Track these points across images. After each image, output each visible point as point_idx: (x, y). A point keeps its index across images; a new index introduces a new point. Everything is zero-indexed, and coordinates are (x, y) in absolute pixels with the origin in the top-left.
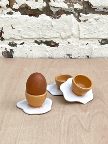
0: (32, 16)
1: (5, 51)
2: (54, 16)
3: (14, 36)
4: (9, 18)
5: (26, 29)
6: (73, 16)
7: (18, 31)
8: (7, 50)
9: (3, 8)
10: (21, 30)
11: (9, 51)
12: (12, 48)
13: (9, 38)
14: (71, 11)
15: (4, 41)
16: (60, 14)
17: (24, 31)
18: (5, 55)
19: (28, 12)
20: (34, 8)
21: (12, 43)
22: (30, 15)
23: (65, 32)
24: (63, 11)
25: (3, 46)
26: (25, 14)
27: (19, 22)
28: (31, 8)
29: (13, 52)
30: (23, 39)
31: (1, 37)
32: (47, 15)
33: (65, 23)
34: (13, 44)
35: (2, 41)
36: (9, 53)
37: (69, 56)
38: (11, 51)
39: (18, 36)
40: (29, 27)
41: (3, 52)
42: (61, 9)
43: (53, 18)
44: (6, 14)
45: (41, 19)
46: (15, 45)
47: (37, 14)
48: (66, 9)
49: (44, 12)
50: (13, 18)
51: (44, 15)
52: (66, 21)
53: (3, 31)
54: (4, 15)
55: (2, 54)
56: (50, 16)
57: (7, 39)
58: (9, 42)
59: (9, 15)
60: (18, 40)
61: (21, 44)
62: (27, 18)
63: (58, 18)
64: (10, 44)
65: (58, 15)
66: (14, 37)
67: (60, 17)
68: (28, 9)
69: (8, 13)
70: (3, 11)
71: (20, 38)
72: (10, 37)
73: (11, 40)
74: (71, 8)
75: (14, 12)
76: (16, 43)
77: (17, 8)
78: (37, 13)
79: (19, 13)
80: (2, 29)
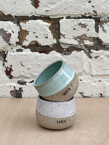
0: (42, 53)
1: (14, 90)
2: (65, 52)
3: (23, 73)
4: (18, 55)
5: (36, 66)
6: (84, 53)
7: (28, 68)
8: (16, 88)
9: (13, 45)
10: (31, 67)
11: (18, 89)
12: (21, 86)
13: (19, 76)
14: (82, 47)
15: (12, 79)
16: (71, 51)
17: (34, 68)
18: (14, 95)
19: (38, 49)
20: (45, 45)
21: (21, 81)
22: (40, 52)
24: (73, 48)
25: (12, 84)
26: (35, 51)
27: (29, 59)
28: (41, 45)
29: (22, 91)
30: (33, 77)
31: (10, 75)
32: (57, 52)
33: (76, 60)
34: (22, 82)
35: (11, 79)
36: (18, 92)
37: (81, 94)
38: (20, 90)
39: (28, 74)
40: (39, 64)
41: (11, 91)
42: (71, 45)
43: (63, 55)
44: (15, 51)
45: (52, 56)
46: (24, 83)
47: (47, 51)
48: (76, 45)
49: (55, 48)
50: (23, 55)
51: (54, 51)
52: (76, 58)
53: (12, 68)
54: (14, 52)
55: (11, 93)
56: (60, 53)
57: (16, 78)
58: (17, 80)
59: (18, 52)
60: (28, 78)
61: (31, 82)
62: (37, 55)
63: (68, 55)
64: (19, 82)
65: (68, 51)
66: (23, 75)
67: (70, 53)
68: (38, 46)
69: (17, 51)
70: (12, 48)
71: (29, 76)
72: (20, 74)
73: (21, 78)
74: (82, 44)
75: (23, 49)
76: (25, 81)
77: (26, 45)
78: (47, 49)
79: (29, 49)
80: (11, 67)
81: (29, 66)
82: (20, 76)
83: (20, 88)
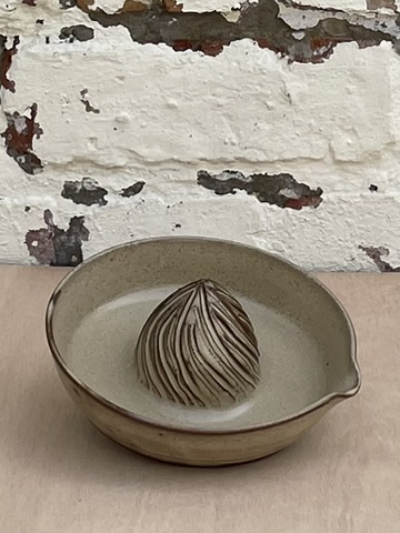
0: (189, 50)
1: (46, 227)
2: (299, 49)
3: (91, 147)
4: (69, 55)
5: (156, 113)
6: (393, 52)
7: (117, 120)
8: (55, 220)
9: (44, 6)
10: (129, 117)
11: (65, 226)
12: (80, 210)
13: (70, 159)
14: (383, 26)
15: (38, 175)
16: (328, 41)
17: (144, 124)
18: (44, 251)
19: (165, 27)
20: (200, 11)
21: (80, 187)
22: (179, 45)
23: (355, 132)
24: (340, 27)
25: (34, 199)
26: (153, 36)
27: (122, 78)
28: (184, 10)
29: (85, 233)
30: (139, 166)
31: (26, 153)
32: (262, 46)
33: (351, 87)
34: (84, 189)
35: (32, 173)
36: (63, 238)
37: (373, 257)
38: (76, 229)
39: (113, 150)
40: (172, 101)
41: (32, 232)
42: (330, 15)
43: (290, 62)
44: (55, 39)
45: (235, 64)
46: (94, 196)
47: (213, 39)
48: (357, 15)
49: (250, 27)
50: (92, 58)
51: (246, 42)
52: (355, 76)
53: (36, 121)
54: (48, 42)
55: (28, 242)
56: (277, 51)
57: (55, 166)
58: (64, 178)
59: (71, 41)
60: (116, 168)
61: (127, 193)
62: (164, 59)
63: (316, 60)
64: (69, 192)
65: (317, 45)
66: (92, 154)
67: (325, 55)
69: (64, 34)
70: (41, 22)
71: (121, 162)
72: (74, 152)
73: (79, 167)
74: (383, 11)
75: (95, 25)
76: (100, 185)
77: (111, 10)
78: (214, 32)
79: (122, 30)
81: (124, 114)
82: (78, 160)
83: (77, 222)
